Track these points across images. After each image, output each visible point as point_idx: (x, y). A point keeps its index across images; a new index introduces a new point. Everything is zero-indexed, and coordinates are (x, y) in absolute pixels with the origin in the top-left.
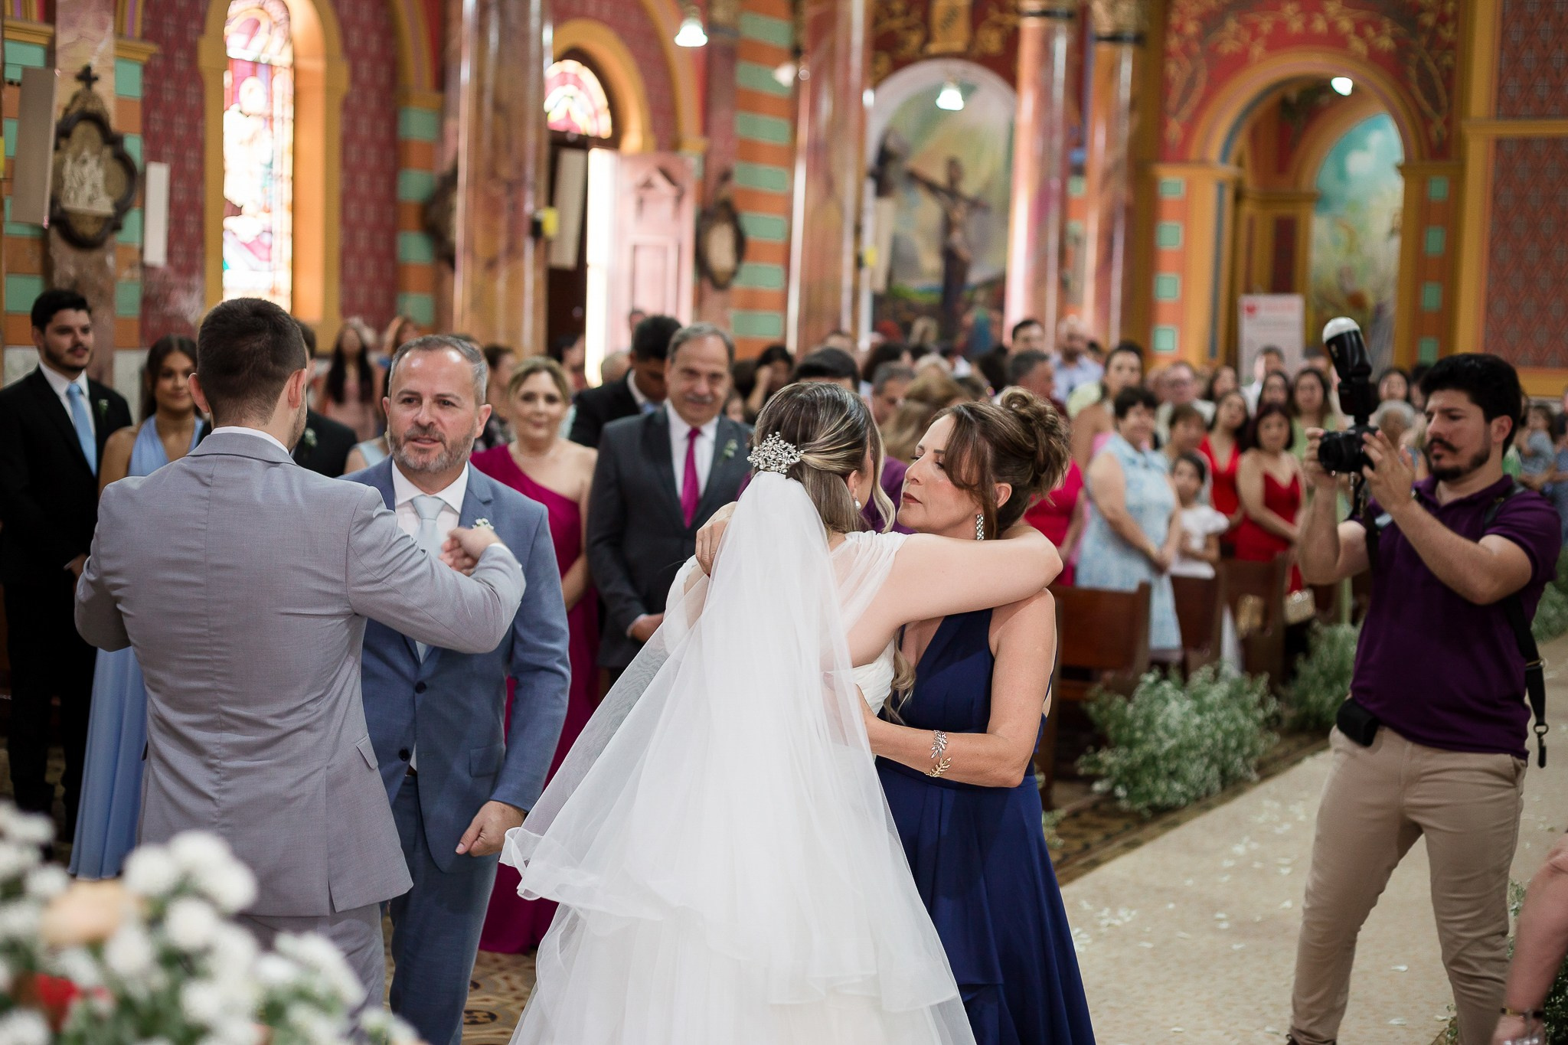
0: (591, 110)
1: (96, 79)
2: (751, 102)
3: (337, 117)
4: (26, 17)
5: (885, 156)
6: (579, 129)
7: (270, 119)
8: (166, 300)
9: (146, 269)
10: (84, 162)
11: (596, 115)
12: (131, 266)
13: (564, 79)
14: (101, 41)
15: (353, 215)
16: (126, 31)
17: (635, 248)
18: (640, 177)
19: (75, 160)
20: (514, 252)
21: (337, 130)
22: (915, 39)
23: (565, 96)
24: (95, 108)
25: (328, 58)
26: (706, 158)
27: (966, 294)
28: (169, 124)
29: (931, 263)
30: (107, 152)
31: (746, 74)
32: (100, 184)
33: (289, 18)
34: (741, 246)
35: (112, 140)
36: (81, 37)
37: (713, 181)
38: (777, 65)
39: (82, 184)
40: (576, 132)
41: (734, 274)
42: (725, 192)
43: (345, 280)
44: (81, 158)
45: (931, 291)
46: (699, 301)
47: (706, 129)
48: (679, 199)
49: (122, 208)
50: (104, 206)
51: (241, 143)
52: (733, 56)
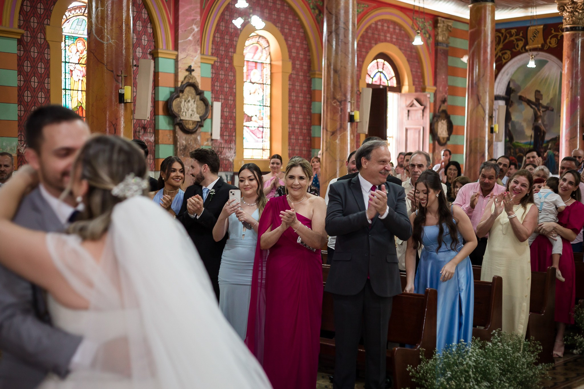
1: (193, 70)
2: (453, 71)
3: (287, 82)
4: (167, 49)
5: (509, 90)
6: (384, 84)
8: (221, 153)
9: (213, 141)
10: (189, 101)
11: (392, 78)
12: (208, 140)
14: (195, 57)
15: (293, 120)
16: (205, 53)
17: (407, 130)
18: (408, 102)
19: (185, 101)
20: (343, 128)
21: (287, 87)
22: (521, 44)
23: (379, 72)
24: (193, 82)
25: (283, 60)
26: (435, 94)
27: (544, 145)
28: (222, 87)
29: (529, 132)
30: (198, 97)
31: (451, 61)
32: (195, 110)
33: (269, 46)
34: (450, 128)
35: (199, 93)
36: (187, 55)
37: (438, 103)
38: (462, 56)
39: (188, 110)
41: (448, 139)
42: (443, 107)
43: (290, 144)
44: (187, 101)
45: (530, 144)
47: (435, 84)
48: (423, 111)
49: (203, 118)
50: (196, 118)
51: (250, 94)
52: (446, 54)
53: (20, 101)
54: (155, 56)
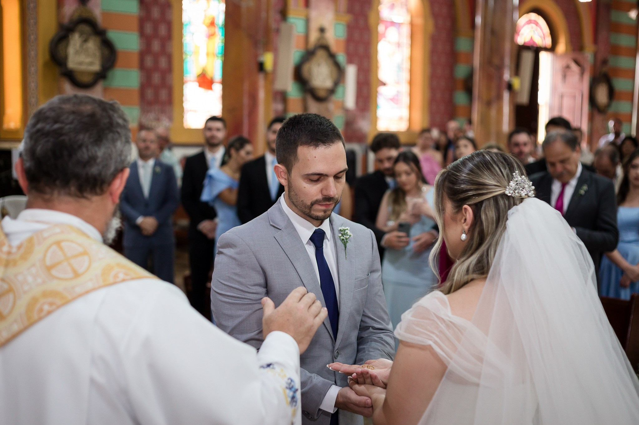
0: (542, 35)
1: (326, 31)
2: (616, 28)
3: (429, 43)
6: (536, 45)
7: (399, 45)
8: (355, 123)
9: (346, 111)
10: (320, 65)
11: (544, 38)
12: (339, 108)
13: (530, 22)
15: (435, 84)
17: (562, 97)
18: (564, 64)
19: (316, 64)
21: (428, 48)
24: (325, 43)
25: (425, 17)
26: (595, 55)
28: (356, 48)
30: (330, 62)
31: (615, 16)
32: (327, 75)
34: (612, 94)
35: (332, 56)
37: (599, 64)
38: (629, 10)
40: (535, 46)
41: (608, 105)
42: (605, 69)
44: (319, 63)
46: (591, 118)
47: (596, 41)
48: (582, 73)
49: (336, 84)
50: (328, 84)
51: (387, 55)
52: (609, 7)
53: (142, 66)
54: (284, 14)
